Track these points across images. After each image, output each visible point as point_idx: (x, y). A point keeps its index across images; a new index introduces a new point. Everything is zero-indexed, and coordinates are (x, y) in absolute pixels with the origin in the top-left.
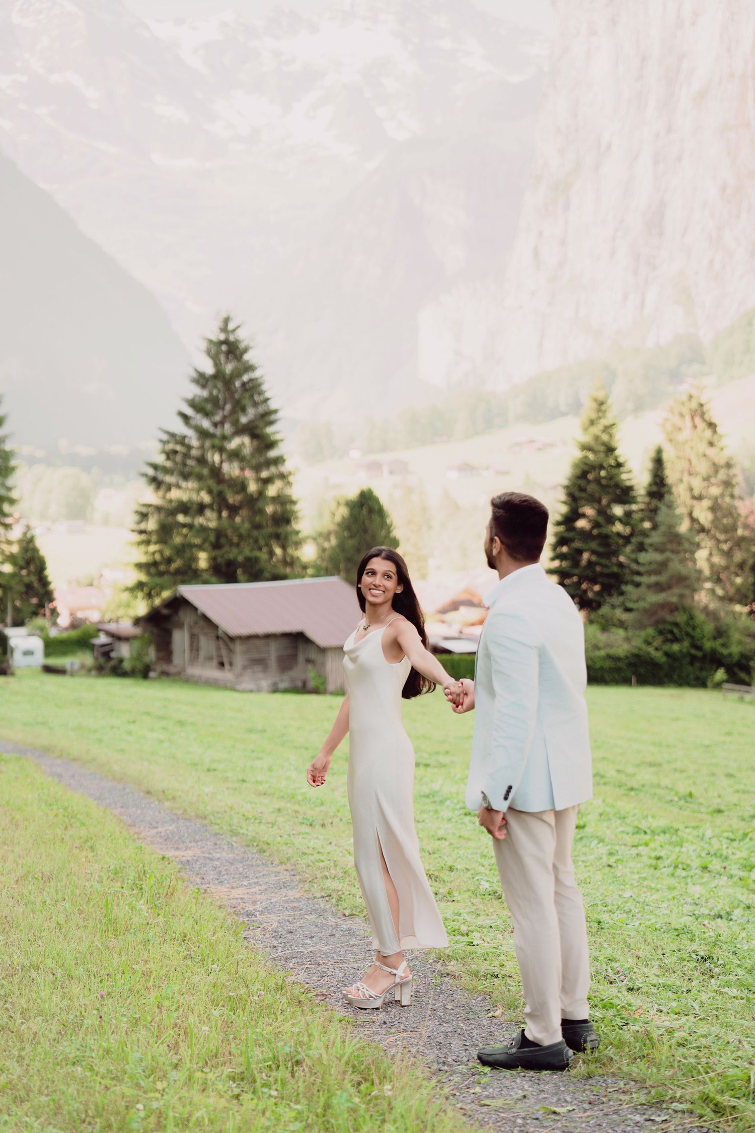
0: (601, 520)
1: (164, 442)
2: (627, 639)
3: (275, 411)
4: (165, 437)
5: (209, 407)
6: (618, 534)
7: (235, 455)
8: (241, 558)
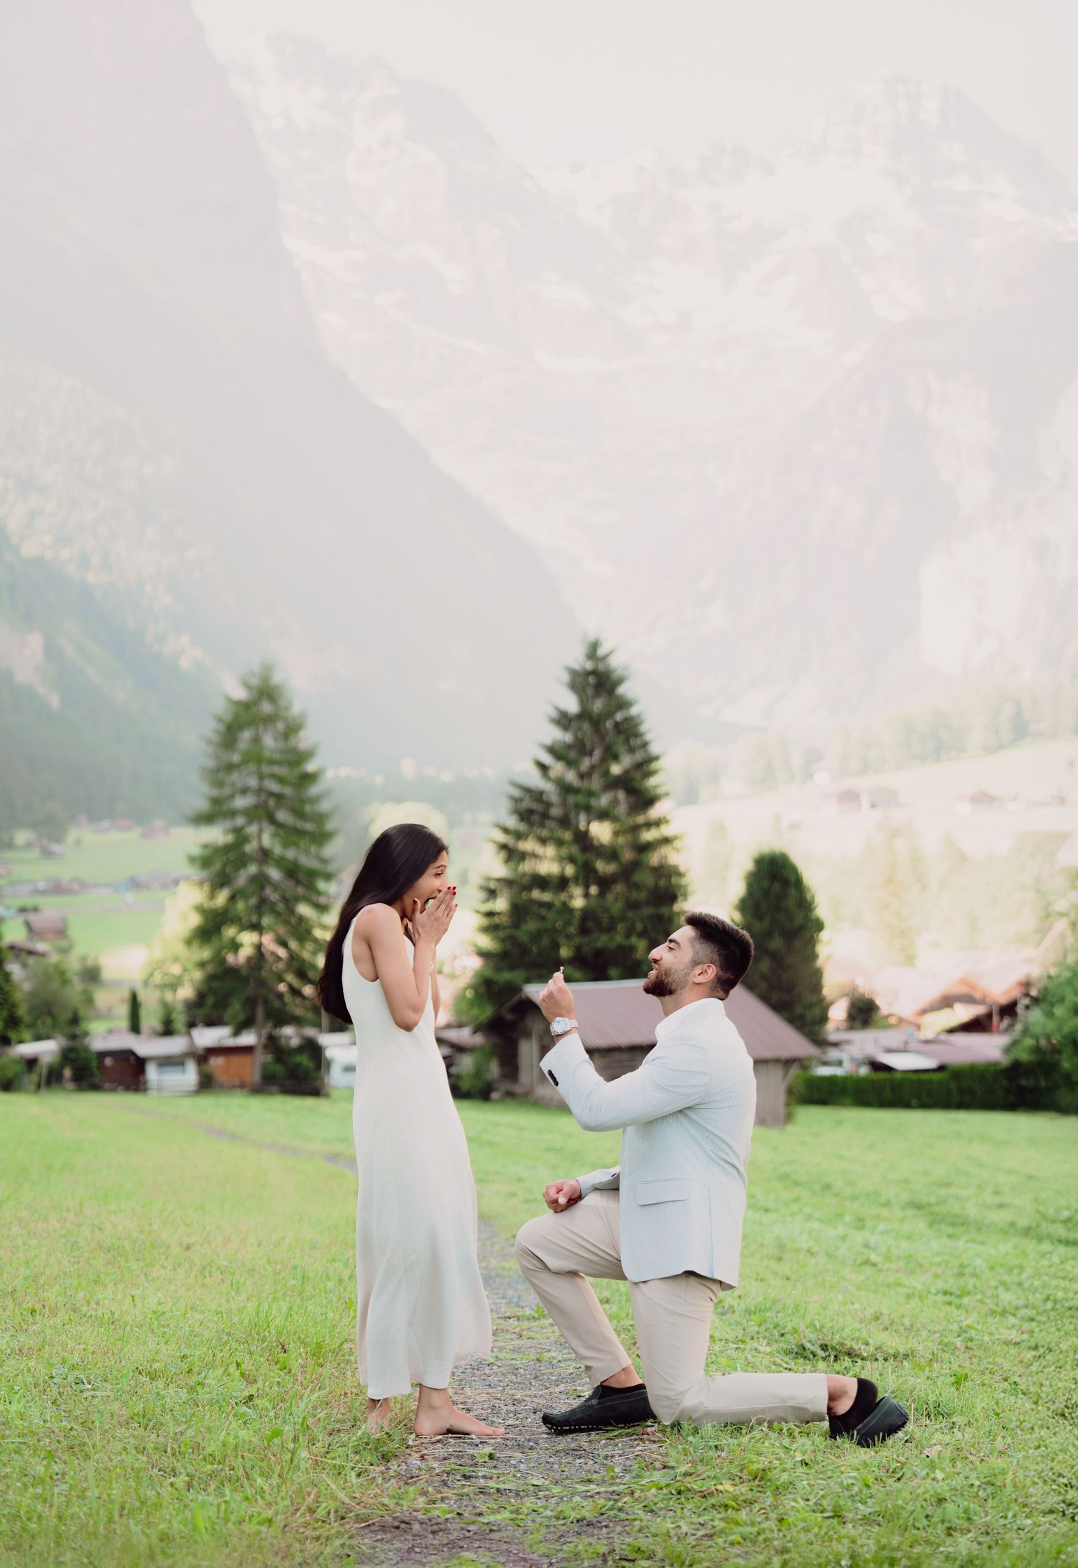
1: (516, 800)
3: (656, 758)
4: (517, 793)
5: (572, 754)
7: (607, 813)
8: (612, 946)
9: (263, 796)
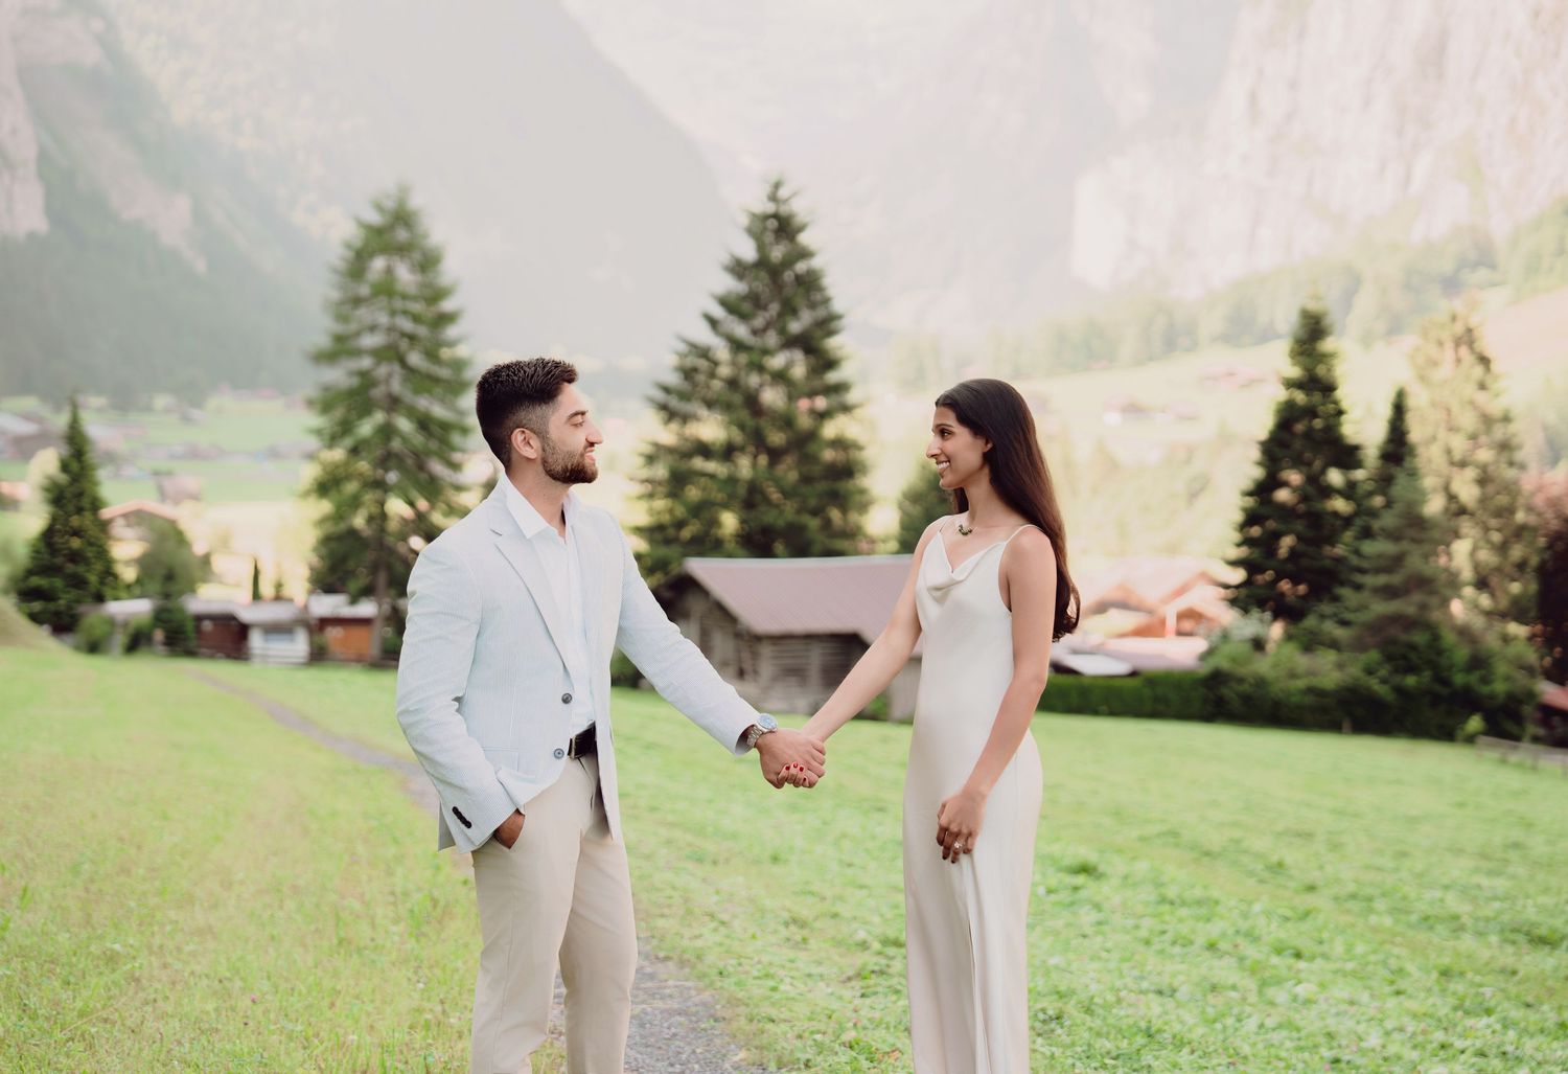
0: (1310, 490)
1: (680, 357)
2: (1340, 666)
3: (838, 317)
4: (683, 348)
5: (746, 307)
6: (1336, 514)
7: (781, 377)
8: (781, 523)
9: (394, 336)
